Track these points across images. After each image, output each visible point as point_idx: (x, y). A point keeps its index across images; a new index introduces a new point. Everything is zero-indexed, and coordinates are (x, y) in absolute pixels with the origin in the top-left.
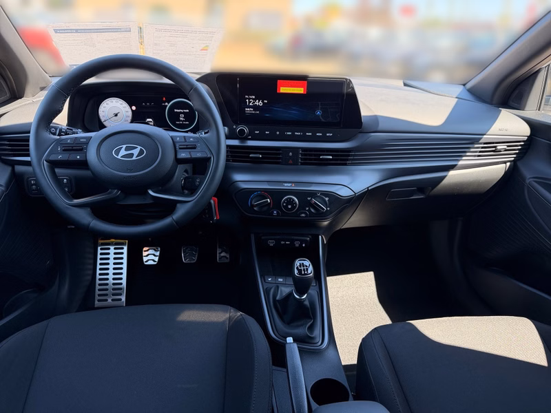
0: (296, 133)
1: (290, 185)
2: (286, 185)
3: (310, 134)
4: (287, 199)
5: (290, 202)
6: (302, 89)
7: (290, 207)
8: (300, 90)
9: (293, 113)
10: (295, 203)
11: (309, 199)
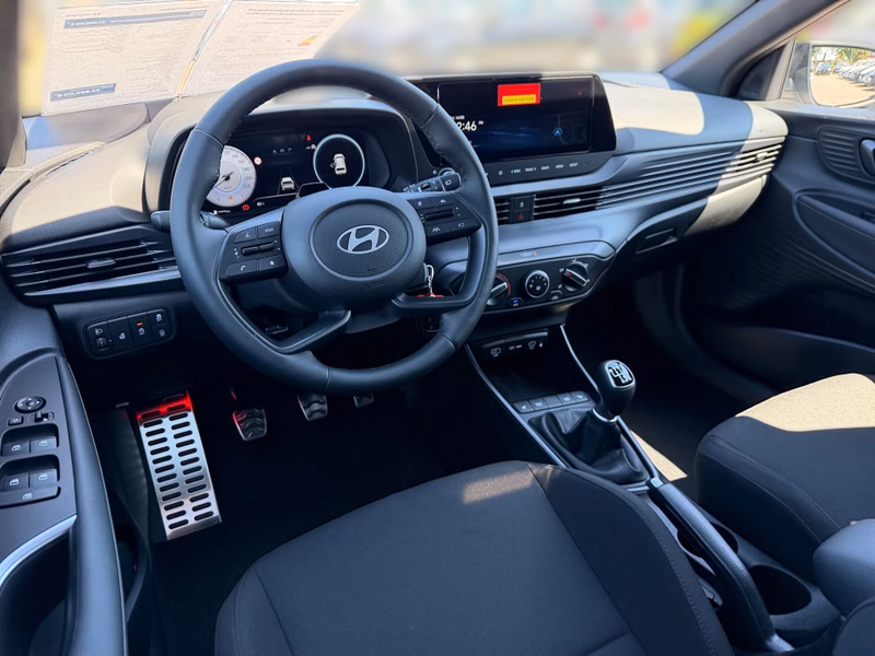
0: (527, 170)
1: (529, 254)
2: (525, 254)
3: (547, 168)
4: (533, 277)
5: (538, 280)
6: (534, 96)
7: (538, 288)
8: (531, 99)
9: (522, 137)
10: (546, 281)
11: (561, 270)
